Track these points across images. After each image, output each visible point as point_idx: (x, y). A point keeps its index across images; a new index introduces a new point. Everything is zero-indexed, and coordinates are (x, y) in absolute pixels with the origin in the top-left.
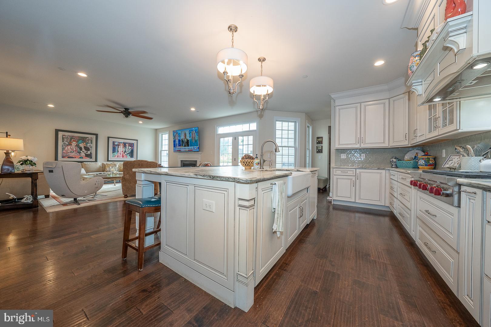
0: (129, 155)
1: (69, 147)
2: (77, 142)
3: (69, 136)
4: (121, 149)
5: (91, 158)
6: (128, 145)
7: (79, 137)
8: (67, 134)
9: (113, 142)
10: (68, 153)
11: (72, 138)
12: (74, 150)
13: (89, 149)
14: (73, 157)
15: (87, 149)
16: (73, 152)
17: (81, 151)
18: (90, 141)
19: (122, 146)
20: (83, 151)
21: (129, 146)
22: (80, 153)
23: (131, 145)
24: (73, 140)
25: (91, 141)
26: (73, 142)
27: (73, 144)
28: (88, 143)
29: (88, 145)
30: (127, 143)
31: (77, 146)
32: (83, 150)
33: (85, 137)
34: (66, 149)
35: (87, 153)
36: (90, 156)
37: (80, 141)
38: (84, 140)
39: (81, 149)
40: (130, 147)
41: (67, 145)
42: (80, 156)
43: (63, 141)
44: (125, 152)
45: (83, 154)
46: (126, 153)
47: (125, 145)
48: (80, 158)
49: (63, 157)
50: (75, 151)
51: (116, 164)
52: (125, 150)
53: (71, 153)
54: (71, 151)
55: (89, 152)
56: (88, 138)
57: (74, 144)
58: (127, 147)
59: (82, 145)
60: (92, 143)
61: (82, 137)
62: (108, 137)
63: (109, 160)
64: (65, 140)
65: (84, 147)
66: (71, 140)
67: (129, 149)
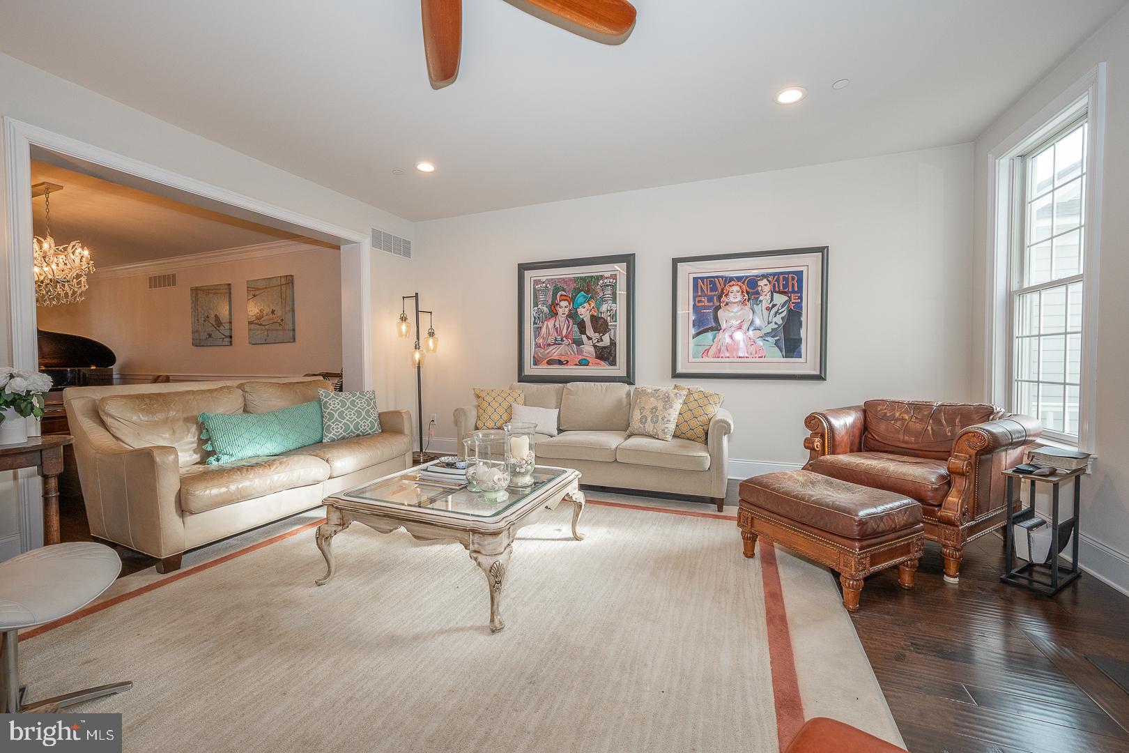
0: (777, 343)
1: (551, 323)
2: (572, 300)
3: (549, 282)
4: (734, 314)
5: (613, 363)
6: (767, 289)
7: (575, 280)
8: (545, 274)
9: (695, 279)
10: (549, 345)
11: (557, 290)
12: (564, 332)
13: (607, 325)
14: (563, 359)
15: (600, 325)
16: (562, 340)
17: (584, 337)
18: (608, 292)
19: (735, 295)
20: (588, 338)
21: (773, 291)
22: (579, 343)
23: (789, 284)
24: (561, 295)
25: (614, 287)
26: (564, 304)
27: (560, 311)
28: (603, 300)
29: (604, 307)
30: (764, 276)
31: (572, 315)
32: (590, 331)
33: (592, 277)
34: (544, 330)
35: (600, 344)
36: (606, 355)
37: (580, 297)
38: (587, 287)
39: (582, 327)
40: (780, 299)
41: (547, 319)
42: (580, 357)
43: (536, 305)
44: (755, 325)
45: (588, 349)
46: (756, 334)
47: (751, 288)
48: (580, 364)
49: (536, 362)
50: (566, 337)
51: (672, 395)
52: (755, 315)
53: (555, 344)
54: (556, 340)
55: (606, 340)
57: (564, 308)
58: (765, 298)
59: (585, 313)
60: (614, 301)
61: (583, 279)
62: (676, 262)
63: (680, 370)
64: (542, 298)
65: (592, 316)
66: (555, 295)
67: (775, 309)
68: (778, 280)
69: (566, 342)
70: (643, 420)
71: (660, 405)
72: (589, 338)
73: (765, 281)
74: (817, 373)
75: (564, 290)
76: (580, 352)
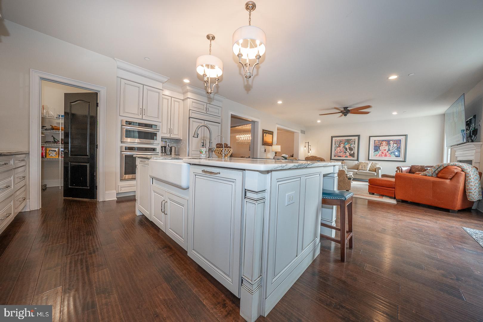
1: (339, 148)
2: (344, 144)
3: (339, 140)
4: (384, 147)
5: (354, 157)
6: (392, 143)
8: (337, 138)
9: (375, 141)
10: (338, 153)
11: (341, 142)
12: (342, 150)
13: (353, 149)
14: (341, 156)
15: (351, 149)
17: (347, 152)
18: (353, 142)
21: (394, 143)
22: (346, 153)
25: (355, 141)
26: (342, 144)
27: (341, 146)
28: (352, 144)
29: (352, 146)
31: (344, 147)
32: (348, 150)
33: (350, 139)
34: (337, 150)
36: (352, 155)
37: (346, 143)
38: (348, 141)
39: (346, 149)
40: (395, 145)
43: (335, 144)
44: (389, 150)
45: (348, 154)
46: (389, 152)
47: (388, 143)
48: (346, 157)
49: (335, 156)
51: (369, 163)
52: (389, 148)
54: (340, 152)
55: (352, 152)
56: (352, 139)
57: (342, 145)
58: (392, 145)
59: (347, 147)
60: (355, 144)
61: (347, 140)
62: (370, 137)
63: (370, 159)
64: (337, 143)
65: (349, 147)
66: (340, 143)
67: (394, 147)
68: (395, 141)
69: (342, 152)
70: (362, 167)
71: (366, 165)
72: (348, 152)
73: (392, 141)
74: (404, 160)
75: (342, 142)
76: (346, 154)
